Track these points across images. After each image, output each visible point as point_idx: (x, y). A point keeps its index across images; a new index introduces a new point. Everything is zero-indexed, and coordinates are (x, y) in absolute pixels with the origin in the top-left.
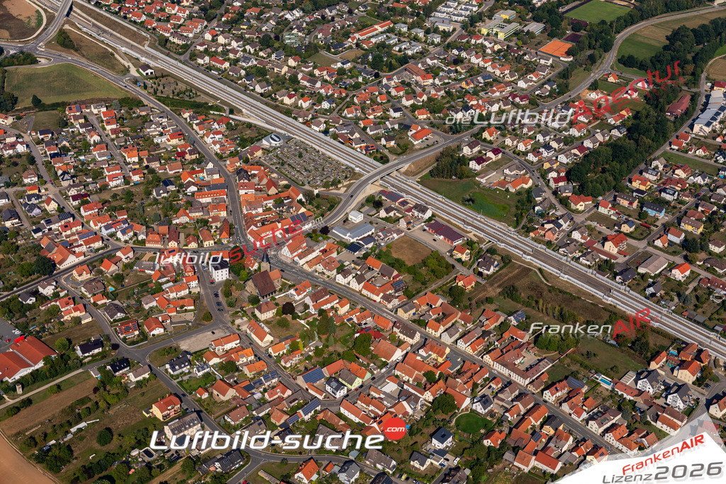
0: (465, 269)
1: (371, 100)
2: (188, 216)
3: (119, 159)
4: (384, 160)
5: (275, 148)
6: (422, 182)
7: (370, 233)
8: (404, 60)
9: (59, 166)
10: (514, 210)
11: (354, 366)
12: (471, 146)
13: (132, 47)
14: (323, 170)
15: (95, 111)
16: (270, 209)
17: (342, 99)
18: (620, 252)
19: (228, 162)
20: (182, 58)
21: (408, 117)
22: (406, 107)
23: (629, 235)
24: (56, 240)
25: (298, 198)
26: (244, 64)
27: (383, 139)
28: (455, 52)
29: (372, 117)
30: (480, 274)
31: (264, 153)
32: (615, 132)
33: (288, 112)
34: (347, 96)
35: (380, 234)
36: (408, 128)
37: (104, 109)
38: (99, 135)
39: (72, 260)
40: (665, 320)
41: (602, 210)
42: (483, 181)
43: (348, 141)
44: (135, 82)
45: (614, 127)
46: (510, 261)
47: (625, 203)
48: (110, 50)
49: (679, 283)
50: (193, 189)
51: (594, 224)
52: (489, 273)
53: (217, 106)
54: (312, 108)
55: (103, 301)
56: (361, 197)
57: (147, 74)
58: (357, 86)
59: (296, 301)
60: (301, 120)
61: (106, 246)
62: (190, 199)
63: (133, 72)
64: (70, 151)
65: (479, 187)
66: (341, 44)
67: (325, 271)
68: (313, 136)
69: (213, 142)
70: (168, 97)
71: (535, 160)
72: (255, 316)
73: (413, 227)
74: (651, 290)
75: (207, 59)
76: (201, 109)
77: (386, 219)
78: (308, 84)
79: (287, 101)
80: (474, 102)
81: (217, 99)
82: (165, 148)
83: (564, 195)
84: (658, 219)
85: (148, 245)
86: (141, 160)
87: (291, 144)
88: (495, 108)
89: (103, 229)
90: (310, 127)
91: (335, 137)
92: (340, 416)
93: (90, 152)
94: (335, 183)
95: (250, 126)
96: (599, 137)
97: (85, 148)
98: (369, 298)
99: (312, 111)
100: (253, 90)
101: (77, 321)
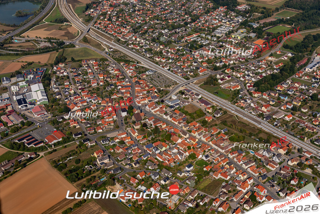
0: (209, 115)
1: (187, 59)
2: (117, 96)
3: (97, 77)
4: (188, 79)
5: (150, 75)
6: (200, 87)
7: (178, 102)
8: (201, 46)
9: (76, 79)
10: (232, 96)
11: (164, 143)
12: (220, 75)
13: (108, 42)
14: (166, 82)
15: (92, 62)
16: (145, 94)
17: (177, 59)
18: (267, 111)
19: (133, 79)
20: (124, 45)
21: (199, 65)
22: (199, 62)
23: (273, 105)
24: (72, 102)
25: (155, 91)
26: (145, 47)
27: (188, 72)
28: (221, 43)
29: (186, 65)
30: (214, 116)
31: (146, 76)
32: (275, 71)
33: (157, 63)
34: (179, 58)
35: (181, 103)
36: (198, 68)
37: (95, 62)
38: (91, 70)
39: (76, 108)
40: (279, 133)
41: (264, 97)
42: (222, 86)
43: (176, 73)
44: (106, 53)
45: (275, 69)
46: (227, 113)
47: (273, 94)
48: (100, 43)
49: (287, 122)
50: (120, 87)
51: (260, 101)
52: (218, 116)
53: (133, 61)
54: (166, 62)
55: (84, 121)
56: (178, 91)
57: (111, 51)
58: (183, 55)
59: (148, 123)
60: (161, 66)
61: (88, 104)
62: (118, 90)
63: (107, 50)
64: (81, 75)
65: (221, 88)
66: (180, 41)
67: (160, 114)
68: (164, 71)
69: (129, 72)
70: (117, 58)
71: (243, 80)
72: (133, 127)
73: (194, 101)
74: (276, 123)
75: (132, 46)
76: (127, 62)
77: (184, 98)
78: (166, 54)
79: (157, 59)
80: (224, 60)
81: (133, 59)
82: (113, 74)
83: (251, 91)
84: (284, 100)
85: (102, 105)
86: (104, 78)
87: (156, 73)
88: (232, 62)
89: (88, 99)
90: (164, 68)
91: (172, 71)
92: (156, 159)
93: (88, 75)
94: (169, 86)
95: (143, 67)
96: (269, 72)
97: (86, 74)
98: (173, 123)
99: (165, 63)
100: (146, 56)
101: (75, 127)
